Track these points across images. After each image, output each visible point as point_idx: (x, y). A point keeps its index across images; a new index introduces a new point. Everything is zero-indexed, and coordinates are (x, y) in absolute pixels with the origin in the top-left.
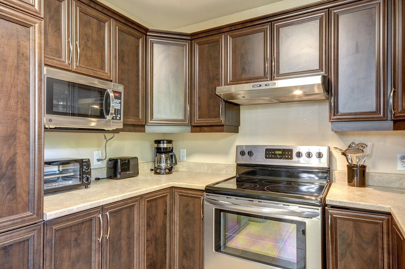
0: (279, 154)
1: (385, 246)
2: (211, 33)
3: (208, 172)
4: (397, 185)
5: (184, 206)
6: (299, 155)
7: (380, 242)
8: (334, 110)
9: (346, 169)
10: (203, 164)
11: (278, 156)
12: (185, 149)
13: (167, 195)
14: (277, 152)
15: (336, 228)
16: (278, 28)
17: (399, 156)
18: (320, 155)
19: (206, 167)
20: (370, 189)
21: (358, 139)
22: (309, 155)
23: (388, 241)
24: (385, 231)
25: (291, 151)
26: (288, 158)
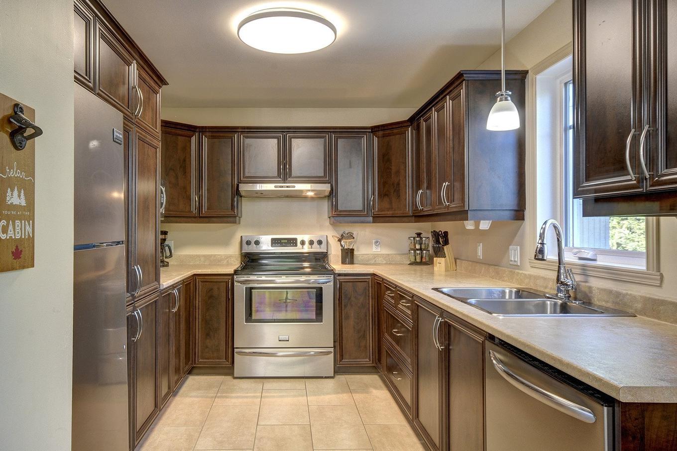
0: (285, 243)
1: (370, 295)
2: (227, 130)
3: (205, 264)
4: (373, 262)
5: (206, 291)
6: (303, 243)
7: (367, 293)
8: (334, 207)
9: (340, 253)
10: (199, 256)
11: (284, 244)
12: (173, 242)
13: (190, 283)
14: (282, 241)
15: (341, 288)
16: (290, 138)
17: (374, 241)
18: (320, 242)
19: (202, 259)
20: (357, 265)
21: (347, 229)
22: (311, 243)
23: (372, 291)
24: (370, 285)
25: (295, 239)
26: (293, 246)
